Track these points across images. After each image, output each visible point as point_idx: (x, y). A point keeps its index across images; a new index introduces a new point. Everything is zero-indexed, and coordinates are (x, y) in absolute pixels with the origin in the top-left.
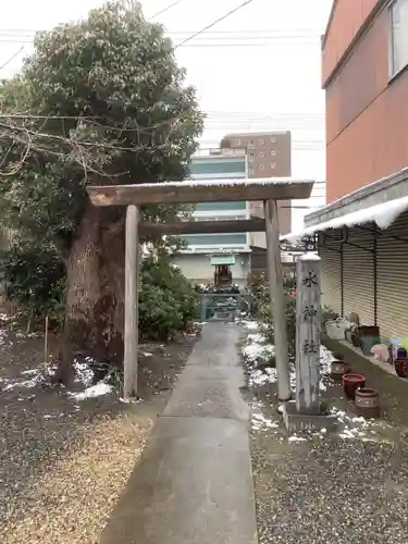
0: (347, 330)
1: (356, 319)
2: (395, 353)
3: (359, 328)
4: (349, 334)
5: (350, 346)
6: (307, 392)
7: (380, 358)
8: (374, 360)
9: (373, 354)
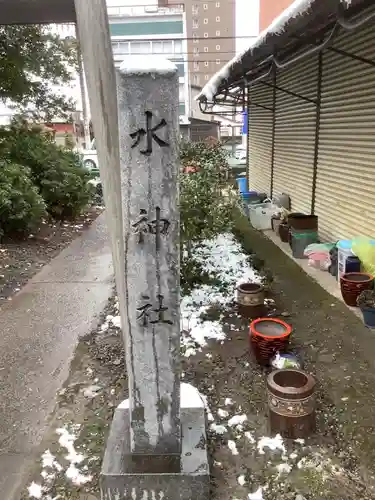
0: (274, 218)
1: (287, 202)
2: (342, 262)
3: (291, 216)
4: (277, 223)
5: (277, 240)
6: (151, 413)
7: (317, 265)
8: (307, 266)
9: (307, 257)
